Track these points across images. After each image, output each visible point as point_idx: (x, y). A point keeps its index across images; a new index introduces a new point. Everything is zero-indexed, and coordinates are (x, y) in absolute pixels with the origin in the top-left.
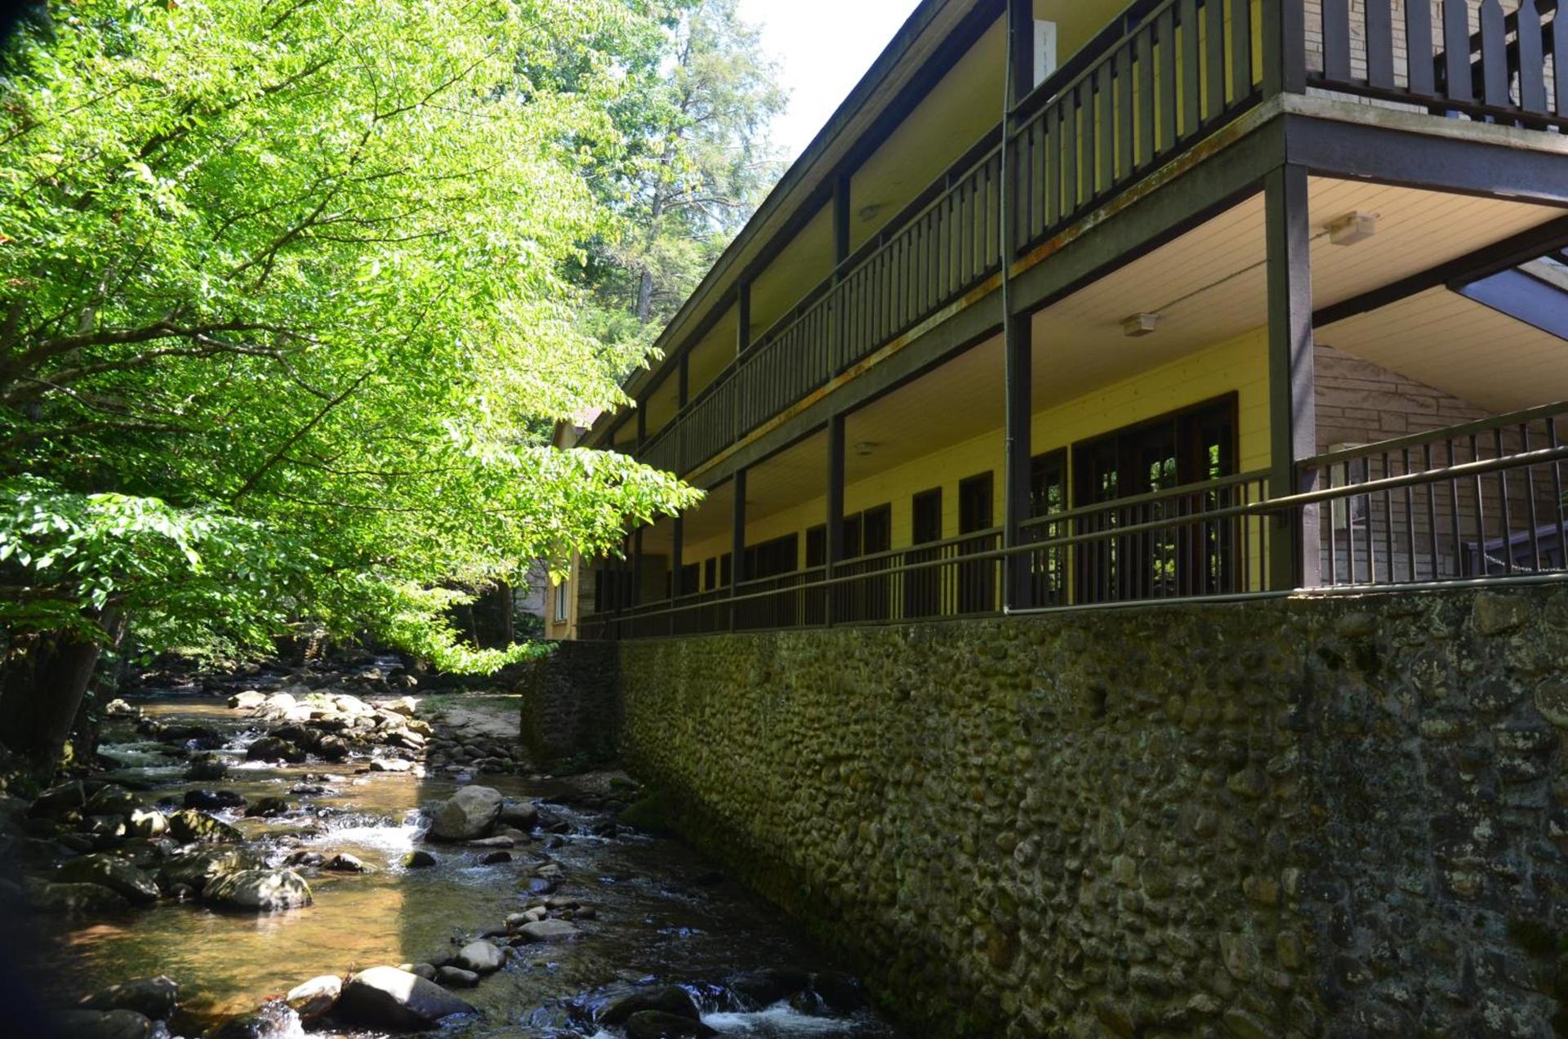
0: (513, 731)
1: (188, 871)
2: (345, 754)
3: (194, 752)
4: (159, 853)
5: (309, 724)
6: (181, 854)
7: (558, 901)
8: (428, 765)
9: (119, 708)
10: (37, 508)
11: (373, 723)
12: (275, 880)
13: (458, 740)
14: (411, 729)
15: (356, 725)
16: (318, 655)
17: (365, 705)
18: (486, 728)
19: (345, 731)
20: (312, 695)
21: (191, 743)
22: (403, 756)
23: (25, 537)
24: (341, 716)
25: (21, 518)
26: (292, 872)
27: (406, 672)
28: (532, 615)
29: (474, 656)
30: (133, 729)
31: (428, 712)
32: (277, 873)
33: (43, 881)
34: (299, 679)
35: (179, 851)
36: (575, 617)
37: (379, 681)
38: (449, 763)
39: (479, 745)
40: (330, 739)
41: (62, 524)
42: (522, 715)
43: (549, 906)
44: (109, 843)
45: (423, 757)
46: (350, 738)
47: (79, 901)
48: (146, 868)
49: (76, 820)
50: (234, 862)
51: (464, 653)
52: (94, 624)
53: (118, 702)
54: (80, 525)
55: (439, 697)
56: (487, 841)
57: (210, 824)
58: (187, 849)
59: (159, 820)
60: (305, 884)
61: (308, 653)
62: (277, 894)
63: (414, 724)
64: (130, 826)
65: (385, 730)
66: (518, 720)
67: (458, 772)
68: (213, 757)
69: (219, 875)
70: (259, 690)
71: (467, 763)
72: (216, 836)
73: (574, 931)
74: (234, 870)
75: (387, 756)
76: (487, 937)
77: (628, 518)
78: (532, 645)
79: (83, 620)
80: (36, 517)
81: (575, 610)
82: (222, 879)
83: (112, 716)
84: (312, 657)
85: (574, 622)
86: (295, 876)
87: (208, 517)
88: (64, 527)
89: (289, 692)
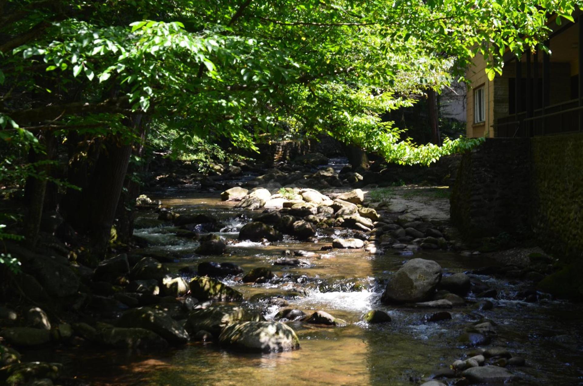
0: (444, 216)
1: (207, 322)
2: (313, 235)
3: (200, 235)
4: (184, 308)
5: (283, 212)
6: (201, 309)
7: (494, 351)
8: (378, 244)
9: (144, 201)
10: (96, 36)
11: (331, 211)
12: (272, 330)
13: (400, 223)
14: (362, 215)
15: (319, 212)
16: (283, 158)
17: (324, 197)
18: (423, 213)
19: (311, 217)
20: (283, 189)
21: (198, 227)
22: (357, 236)
23: (88, 58)
24: (307, 205)
25: (85, 43)
26: (283, 323)
27: (354, 170)
28: (453, 120)
29: (416, 150)
30: (156, 217)
31: (374, 201)
32: (273, 324)
33: (109, 326)
34: (271, 177)
35: (199, 307)
36: (492, 118)
37: (333, 177)
38: (394, 242)
39: (417, 227)
40: (301, 223)
41: (113, 47)
42: (451, 203)
43: (486, 355)
44: (151, 301)
45: (373, 237)
46: (315, 222)
47: (134, 342)
48: (178, 318)
49: (125, 284)
50: (240, 316)
51: (408, 149)
52: (131, 131)
53: (143, 197)
54: (125, 47)
55: (382, 189)
56: (431, 303)
57: (218, 287)
58: (204, 306)
59: (182, 284)
60: (294, 333)
61: (276, 157)
62: (273, 340)
63: (364, 210)
64: (163, 287)
65: (341, 215)
66: (447, 206)
67: (402, 249)
68: (215, 237)
69: (230, 325)
70: (242, 186)
71: (409, 242)
72: (223, 297)
73: (509, 376)
74: (240, 323)
75: (345, 236)
76: (438, 377)
77: (551, 18)
78: (463, 140)
79: (124, 127)
80: (95, 42)
81: (492, 113)
82: (233, 327)
83: (140, 207)
84: (280, 160)
85: (492, 123)
86: (285, 327)
87: (216, 37)
88: (115, 50)
89: (265, 187)
